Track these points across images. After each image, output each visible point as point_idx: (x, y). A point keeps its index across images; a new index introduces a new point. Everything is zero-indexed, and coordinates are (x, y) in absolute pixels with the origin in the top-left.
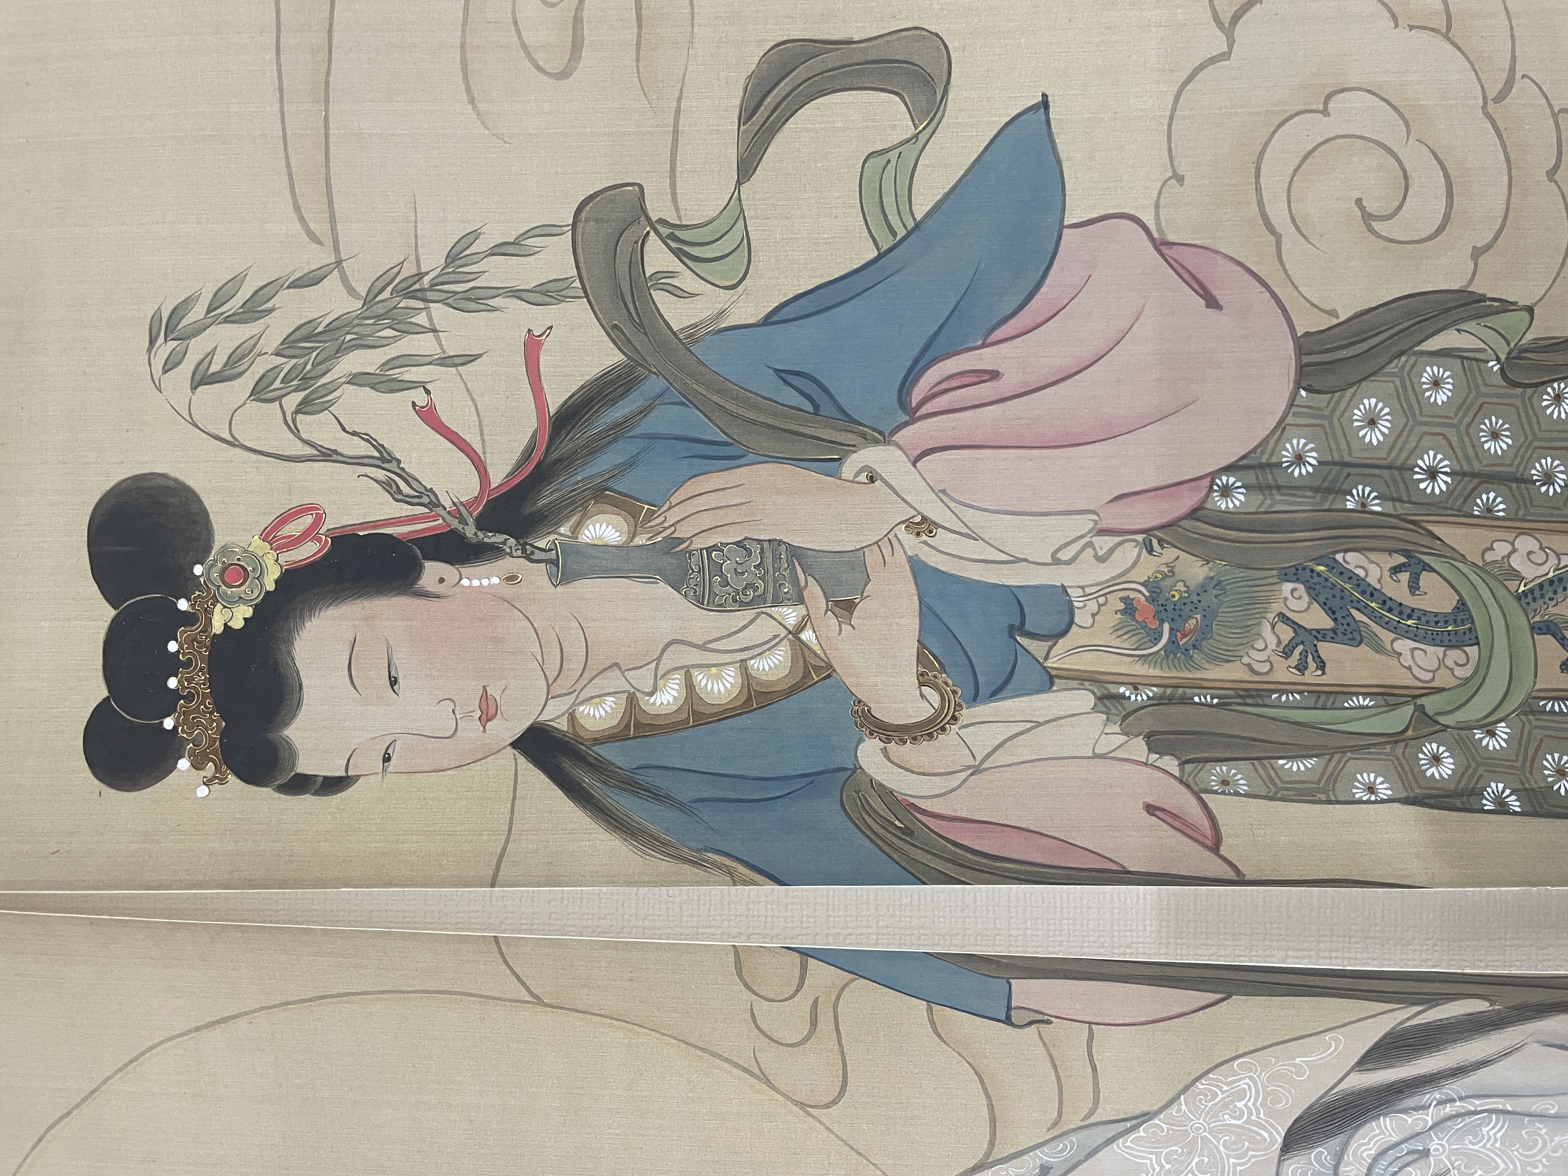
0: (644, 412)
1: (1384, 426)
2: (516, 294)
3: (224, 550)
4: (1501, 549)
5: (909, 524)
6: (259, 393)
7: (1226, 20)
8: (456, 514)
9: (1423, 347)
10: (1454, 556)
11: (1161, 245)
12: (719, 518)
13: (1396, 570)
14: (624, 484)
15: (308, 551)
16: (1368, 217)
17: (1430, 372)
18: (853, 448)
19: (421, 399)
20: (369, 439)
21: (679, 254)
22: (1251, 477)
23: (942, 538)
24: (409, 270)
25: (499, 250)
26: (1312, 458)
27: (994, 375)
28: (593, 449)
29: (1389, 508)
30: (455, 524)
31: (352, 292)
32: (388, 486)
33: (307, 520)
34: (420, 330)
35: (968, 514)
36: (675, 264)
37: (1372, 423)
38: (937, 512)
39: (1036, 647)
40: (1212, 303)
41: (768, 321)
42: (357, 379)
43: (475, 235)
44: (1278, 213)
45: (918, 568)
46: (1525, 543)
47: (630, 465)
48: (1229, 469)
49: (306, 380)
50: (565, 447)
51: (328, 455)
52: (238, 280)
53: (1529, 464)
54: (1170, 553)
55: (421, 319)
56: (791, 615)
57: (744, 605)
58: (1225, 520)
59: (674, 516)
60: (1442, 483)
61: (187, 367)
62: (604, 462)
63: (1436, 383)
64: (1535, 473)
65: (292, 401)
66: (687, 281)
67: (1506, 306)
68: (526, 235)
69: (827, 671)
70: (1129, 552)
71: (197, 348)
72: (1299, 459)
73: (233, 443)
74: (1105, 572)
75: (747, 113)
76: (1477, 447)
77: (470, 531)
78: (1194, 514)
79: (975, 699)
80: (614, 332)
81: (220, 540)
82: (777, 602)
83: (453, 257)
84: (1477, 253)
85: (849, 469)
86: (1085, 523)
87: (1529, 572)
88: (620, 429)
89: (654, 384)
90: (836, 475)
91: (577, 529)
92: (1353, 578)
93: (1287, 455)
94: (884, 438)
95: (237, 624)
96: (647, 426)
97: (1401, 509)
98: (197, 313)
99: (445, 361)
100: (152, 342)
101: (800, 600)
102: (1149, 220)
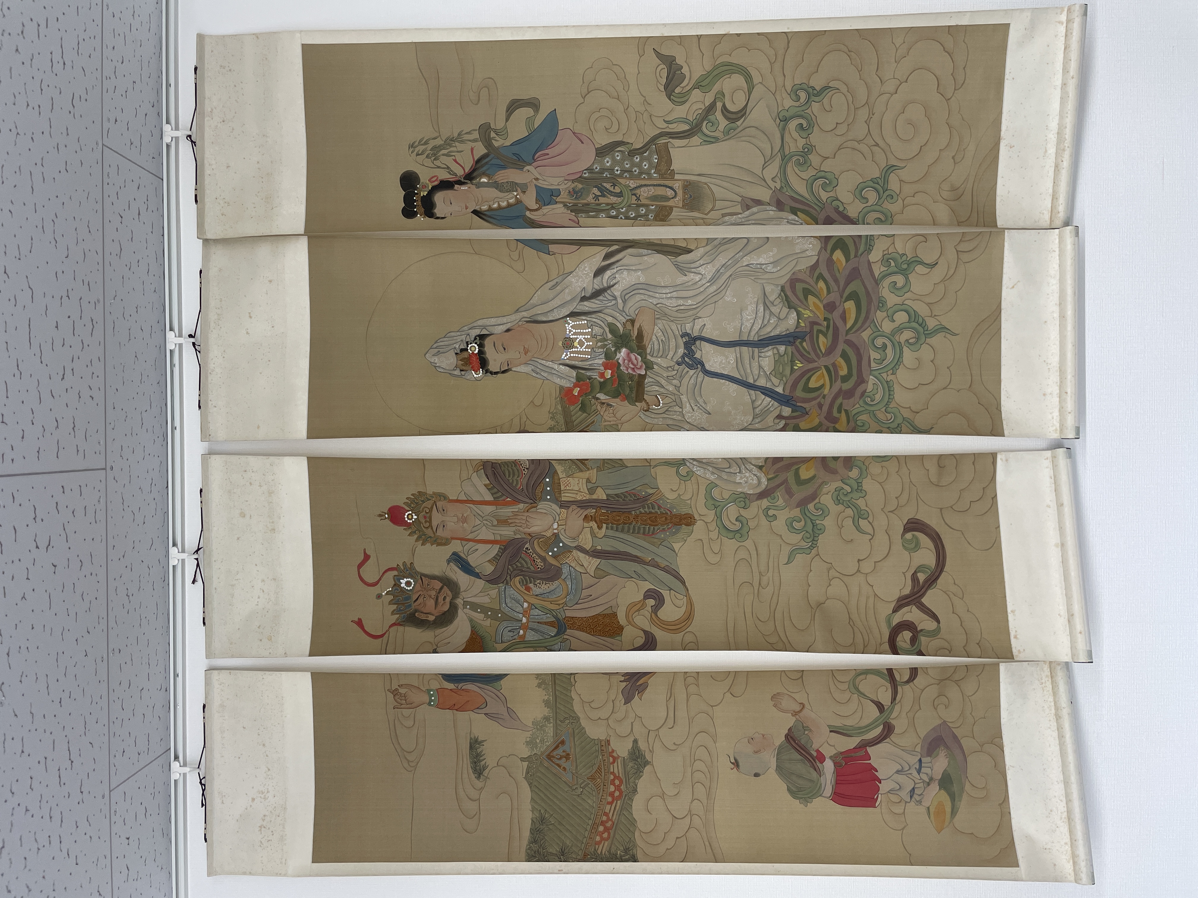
0: (491, 160)
1: (610, 163)
2: (470, 141)
3: (422, 183)
4: (628, 182)
5: (535, 179)
6: (427, 157)
7: (584, 96)
8: (460, 177)
9: (616, 150)
10: (621, 184)
11: (574, 133)
12: (504, 178)
13: (611, 186)
14: (487, 172)
15: (436, 183)
16: (606, 129)
17: (617, 154)
18: (526, 166)
19: (454, 158)
20: (445, 165)
21: (496, 134)
22: (589, 171)
23: (540, 181)
24: (451, 137)
25: (466, 133)
26: (598, 168)
27: (548, 154)
28: (482, 166)
29: (611, 176)
30: (460, 179)
31: (443, 141)
32: (449, 172)
33: (436, 178)
34: (454, 147)
35: (544, 177)
36: (495, 136)
37: (608, 162)
38: (539, 177)
39: (555, 198)
40: (582, 143)
41: (511, 145)
42: (443, 155)
43: (463, 131)
44: (592, 128)
45: (536, 186)
46: (632, 181)
47: (488, 169)
48: (585, 170)
49: (435, 155)
50: (478, 166)
51: (439, 167)
52: (423, 138)
53: (632, 169)
54: (576, 183)
55: (454, 145)
56: (515, 193)
57: (507, 192)
58: (585, 178)
59: (496, 177)
60: (619, 172)
61: (415, 152)
62: (484, 168)
63: (618, 156)
64: (633, 170)
65: (433, 158)
66: (497, 138)
67: (628, 143)
68: (471, 131)
69: (521, 202)
70: (570, 183)
71: (417, 150)
72: (596, 168)
73: (423, 165)
74: (566, 186)
75: (507, 111)
76: (624, 166)
77: (462, 180)
78: (580, 177)
79: (545, 205)
80: (485, 147)
81: (421, 181)
82: (513, 191)
83: (459, 135)
84: (624, 135)
85: (525, 169)
86: (562, 179)
87: (632, 186)
88: (486, 163)
89: (492, 156)
90: (522, 170)
91: (480, 180)
92: (605, 187)
93: (595, 168)
94: (530, 164)
95: (425, 195)
96: (491, 163)
97: (612, 176)
98: (417, 143)
99: (458, 152)
100: (409, 148)
101: (516, 191)
102: (572, 129)
